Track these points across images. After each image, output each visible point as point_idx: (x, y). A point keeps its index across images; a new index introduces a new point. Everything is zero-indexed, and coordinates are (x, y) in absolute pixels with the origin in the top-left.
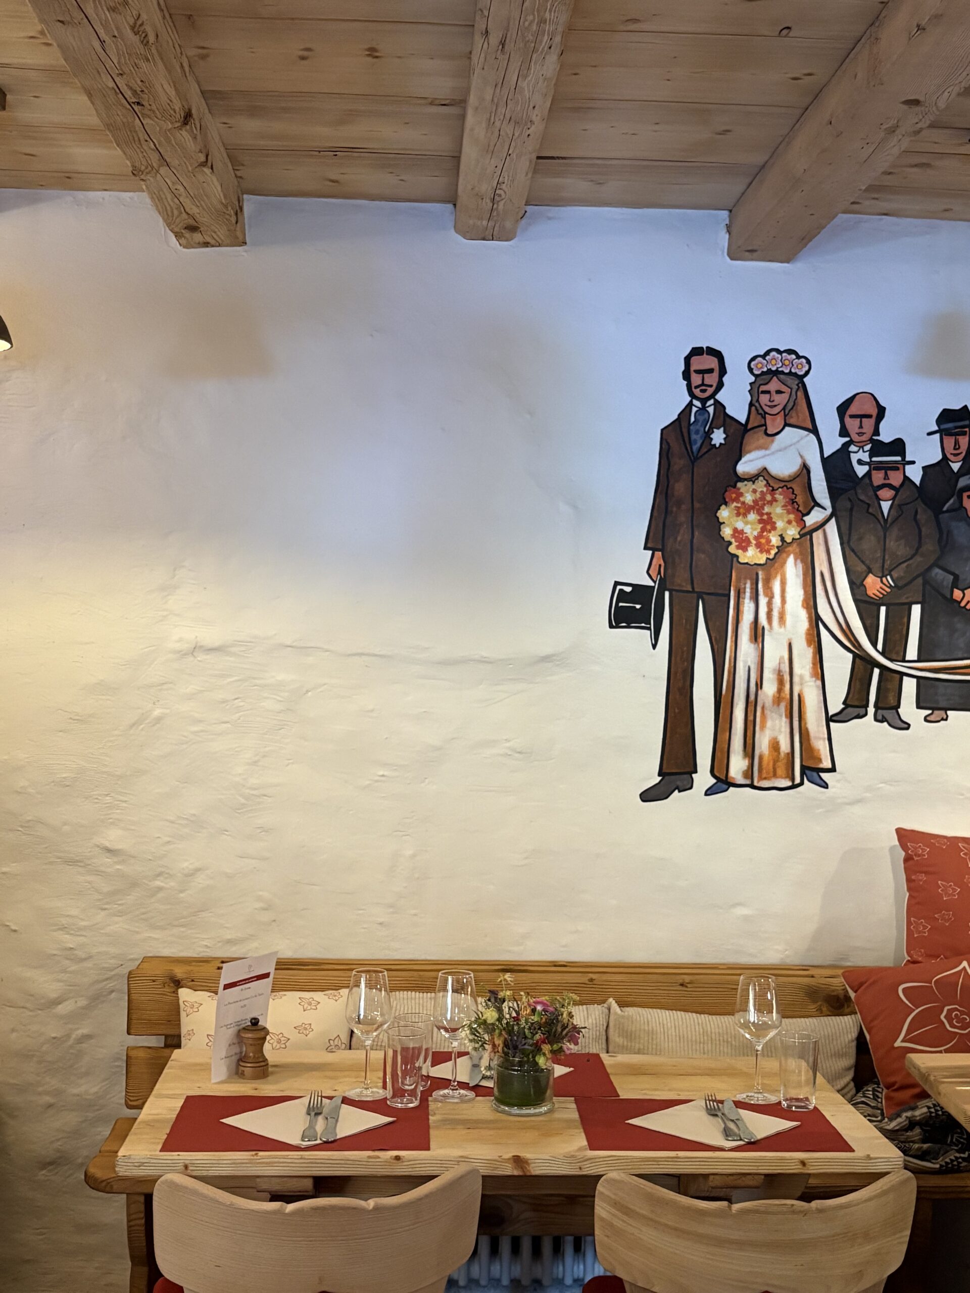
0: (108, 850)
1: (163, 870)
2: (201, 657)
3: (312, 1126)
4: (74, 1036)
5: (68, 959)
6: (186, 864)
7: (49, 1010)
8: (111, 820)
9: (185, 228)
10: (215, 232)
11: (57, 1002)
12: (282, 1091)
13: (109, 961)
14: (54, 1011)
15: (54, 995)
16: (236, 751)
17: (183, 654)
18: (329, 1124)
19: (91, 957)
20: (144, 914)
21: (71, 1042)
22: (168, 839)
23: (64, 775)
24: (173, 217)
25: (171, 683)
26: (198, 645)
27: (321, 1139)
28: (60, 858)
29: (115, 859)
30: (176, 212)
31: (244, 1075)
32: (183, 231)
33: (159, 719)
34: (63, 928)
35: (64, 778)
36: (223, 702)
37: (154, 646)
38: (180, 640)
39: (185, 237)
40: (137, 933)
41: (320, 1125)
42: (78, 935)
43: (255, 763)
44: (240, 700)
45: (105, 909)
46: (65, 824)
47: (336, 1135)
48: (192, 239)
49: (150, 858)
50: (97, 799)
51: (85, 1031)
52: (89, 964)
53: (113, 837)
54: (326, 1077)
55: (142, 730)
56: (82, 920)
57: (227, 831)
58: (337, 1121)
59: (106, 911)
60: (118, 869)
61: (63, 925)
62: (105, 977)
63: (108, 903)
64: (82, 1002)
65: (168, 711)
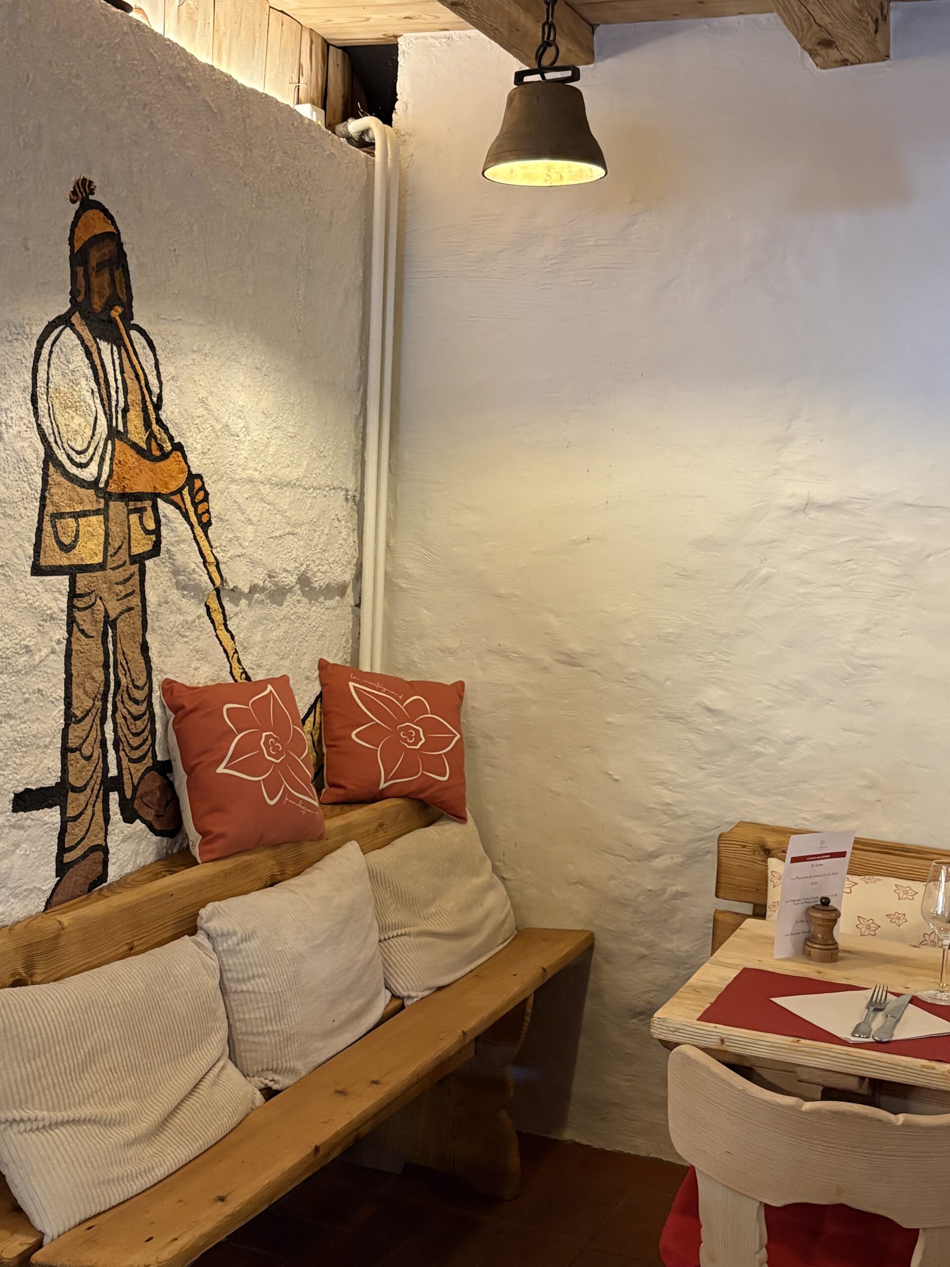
0: (709, 710)
1: (763, 735)
2: (813, 514)
3: (866, 1022)
4: (668, 891)
5: (666, 814)
6: (787, 731)
7: (646, 862)
8: (712, 680)
9: (819, 44)
10: (852, 46)
11: (654, 855)
12: (847, 979)
13: (706, 821)
14: (650, 864)
15: (651, 849)
16: (846, 617)
17: (794, 511)
18: (888, 1023)
19: (687, 815)
20: (742, 777)
21: (666, 897)
22: (770, 704)
23: (669, 631)
24: (803, 31)
25: (780, 541)
26: (811, 501)
27: (873, 1037)
28: (662, 713)
29: (716, 720)
30: (805, 24)
31: (810, 955)
32: (817, 48)
33: (766, 579)
34: (661, 783)
35: (668, 633)
36: (834, 564)
37: (764, 501)
38: (792, 495)
39: (820, 55)
40: (735, 796)
41: (878, 1021)
42: (675, 792)
43: (866, 631)
44: (852, 562)
45: (704, 769)
46: (668, 679)
47: (892, 1035)
48: (828, 57)
49: (750, 721)
50: (700, 657)
51: (680, 888)
52: (684, 822)
53: (714, 696)
54: (901, 972)
55: (748, 588)
56: (682, 777)
57: (832, 701)
58: (898, 1021)
59: (705, 771)
60: (718, 730)
61: (662, 780)
62: (700, 837)
63: (707, 763)
64: (678, 859)
65: (776, 570)
